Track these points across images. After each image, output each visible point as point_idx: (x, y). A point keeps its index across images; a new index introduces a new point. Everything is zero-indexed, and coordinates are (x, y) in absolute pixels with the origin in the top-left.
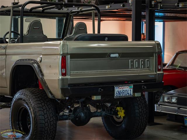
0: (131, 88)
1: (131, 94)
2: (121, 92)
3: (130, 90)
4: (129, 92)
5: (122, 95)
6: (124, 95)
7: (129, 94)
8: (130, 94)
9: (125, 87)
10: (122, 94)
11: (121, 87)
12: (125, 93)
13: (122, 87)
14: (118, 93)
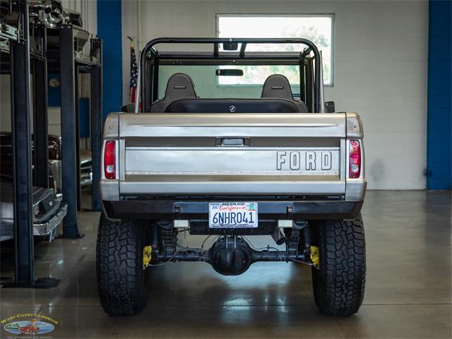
0: (252, 209)
1: (251, 222)
2: (227, 216)
3: (251, 213)
4: (248, 217)
5: (227, 222)
6: (233, 223)
7: (246, 221)
8: (249, 220)
9: (237, 206)
10: (227, 220)
11: (225, 207)
12: (236, 219)
13: (230, 207)
14: (217, 216)
